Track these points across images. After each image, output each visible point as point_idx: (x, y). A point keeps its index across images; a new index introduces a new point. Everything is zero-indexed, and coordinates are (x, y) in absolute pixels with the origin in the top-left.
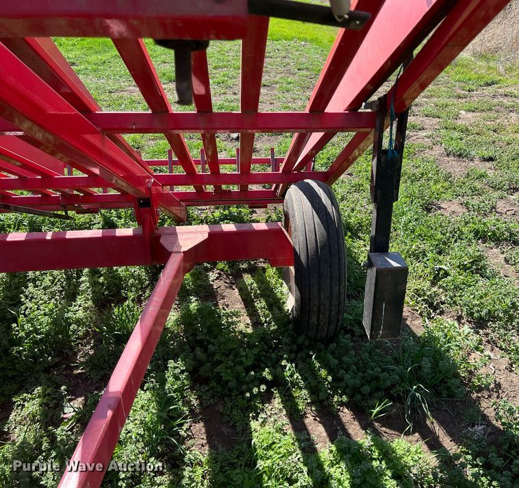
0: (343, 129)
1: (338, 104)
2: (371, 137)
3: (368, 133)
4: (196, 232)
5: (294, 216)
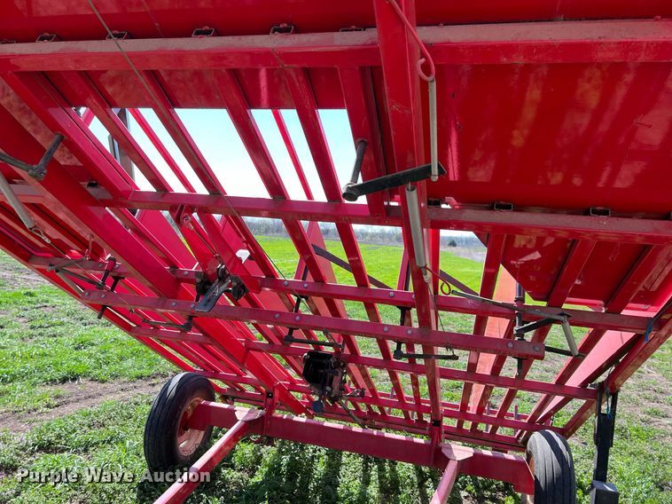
0: (577, 397)
1: (574, 381)
2: (594, 406)
3: (593, 402)
4: (465, 451)
5: (537, 453)
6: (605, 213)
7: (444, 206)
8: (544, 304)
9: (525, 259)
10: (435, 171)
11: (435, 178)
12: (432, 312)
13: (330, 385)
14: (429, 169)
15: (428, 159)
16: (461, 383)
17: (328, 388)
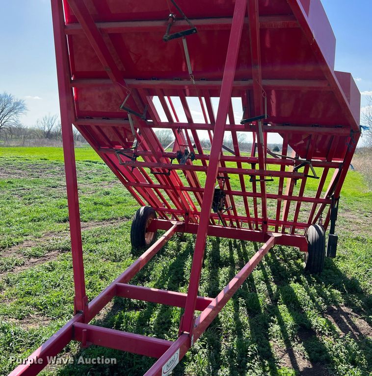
6: (318, 126)
7: (268, 125)
8: (305, 159)
9: (298, 143)
10: (266, 116)
11: (266, 118)
12: (264, 164)
13: (220, 202)
16: (276, 200)
17: (219, 203)
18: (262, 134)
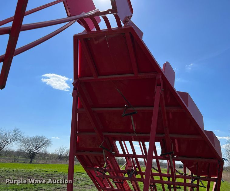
7: (175, 157)
9: (192, 167)
11: (173, 153)
12: (175, 178)
14: (172, 152)
15: (172, 151)
18: (172, 162)
